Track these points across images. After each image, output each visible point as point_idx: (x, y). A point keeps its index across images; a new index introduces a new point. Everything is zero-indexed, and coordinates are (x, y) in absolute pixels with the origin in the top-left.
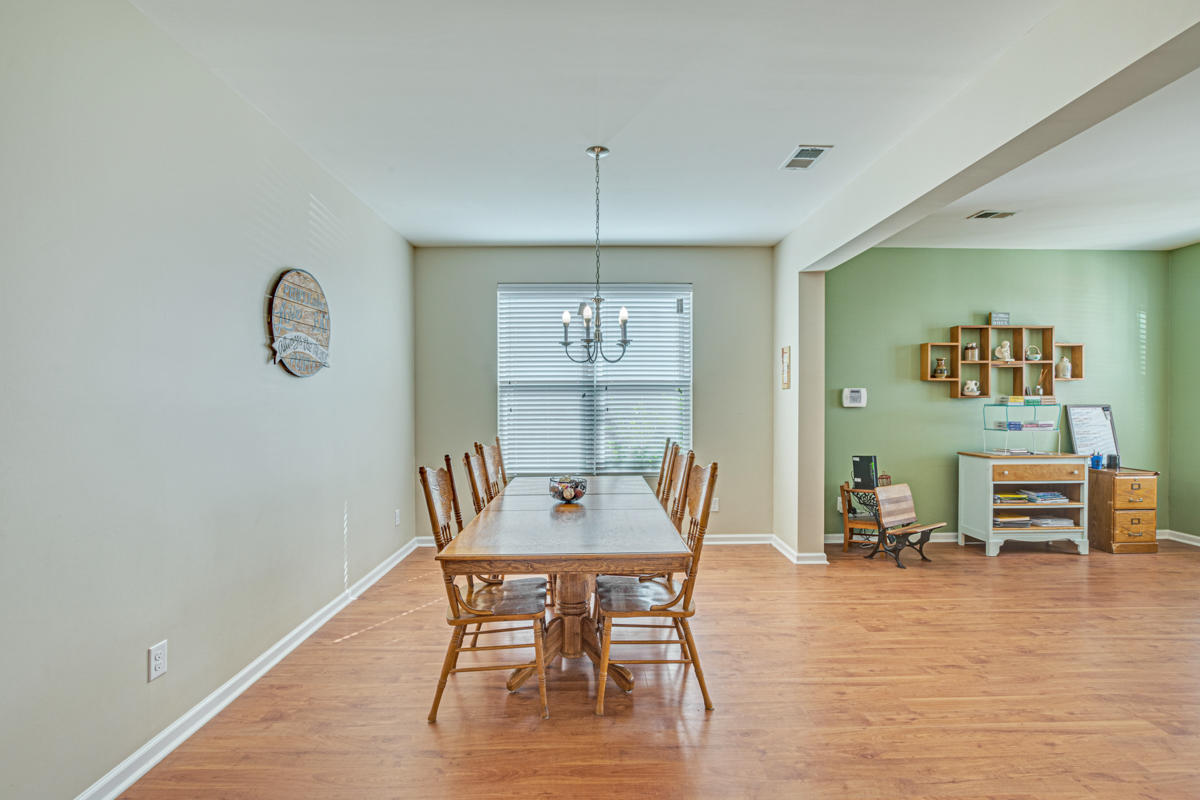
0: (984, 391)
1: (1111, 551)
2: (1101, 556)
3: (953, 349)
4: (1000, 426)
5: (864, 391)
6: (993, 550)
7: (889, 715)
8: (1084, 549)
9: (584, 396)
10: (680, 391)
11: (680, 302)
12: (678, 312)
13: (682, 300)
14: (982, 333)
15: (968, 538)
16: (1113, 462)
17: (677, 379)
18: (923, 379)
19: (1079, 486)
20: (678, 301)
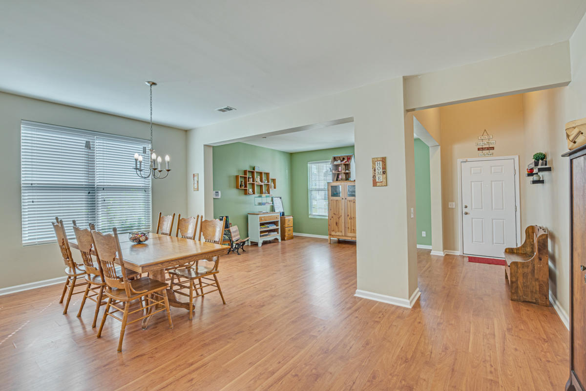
0: (254, 193)
1: (285, 240)
2: (284, 241)
3: (245, 178)
4: (260, 204)
5: (220, 192)
6: (260, 245)
7: (271, 287)
8: (280, 241)
9: (89, 193)
10: (145, 191)
11: (144, 149)
12: (143, 153)
13: (145, 148)
14: (253, 173)
15: (252, 242)
16: (283, 213)
17: (143, 185)
18: (237, 188)
19: (278, 221)
20: (144, 147)
